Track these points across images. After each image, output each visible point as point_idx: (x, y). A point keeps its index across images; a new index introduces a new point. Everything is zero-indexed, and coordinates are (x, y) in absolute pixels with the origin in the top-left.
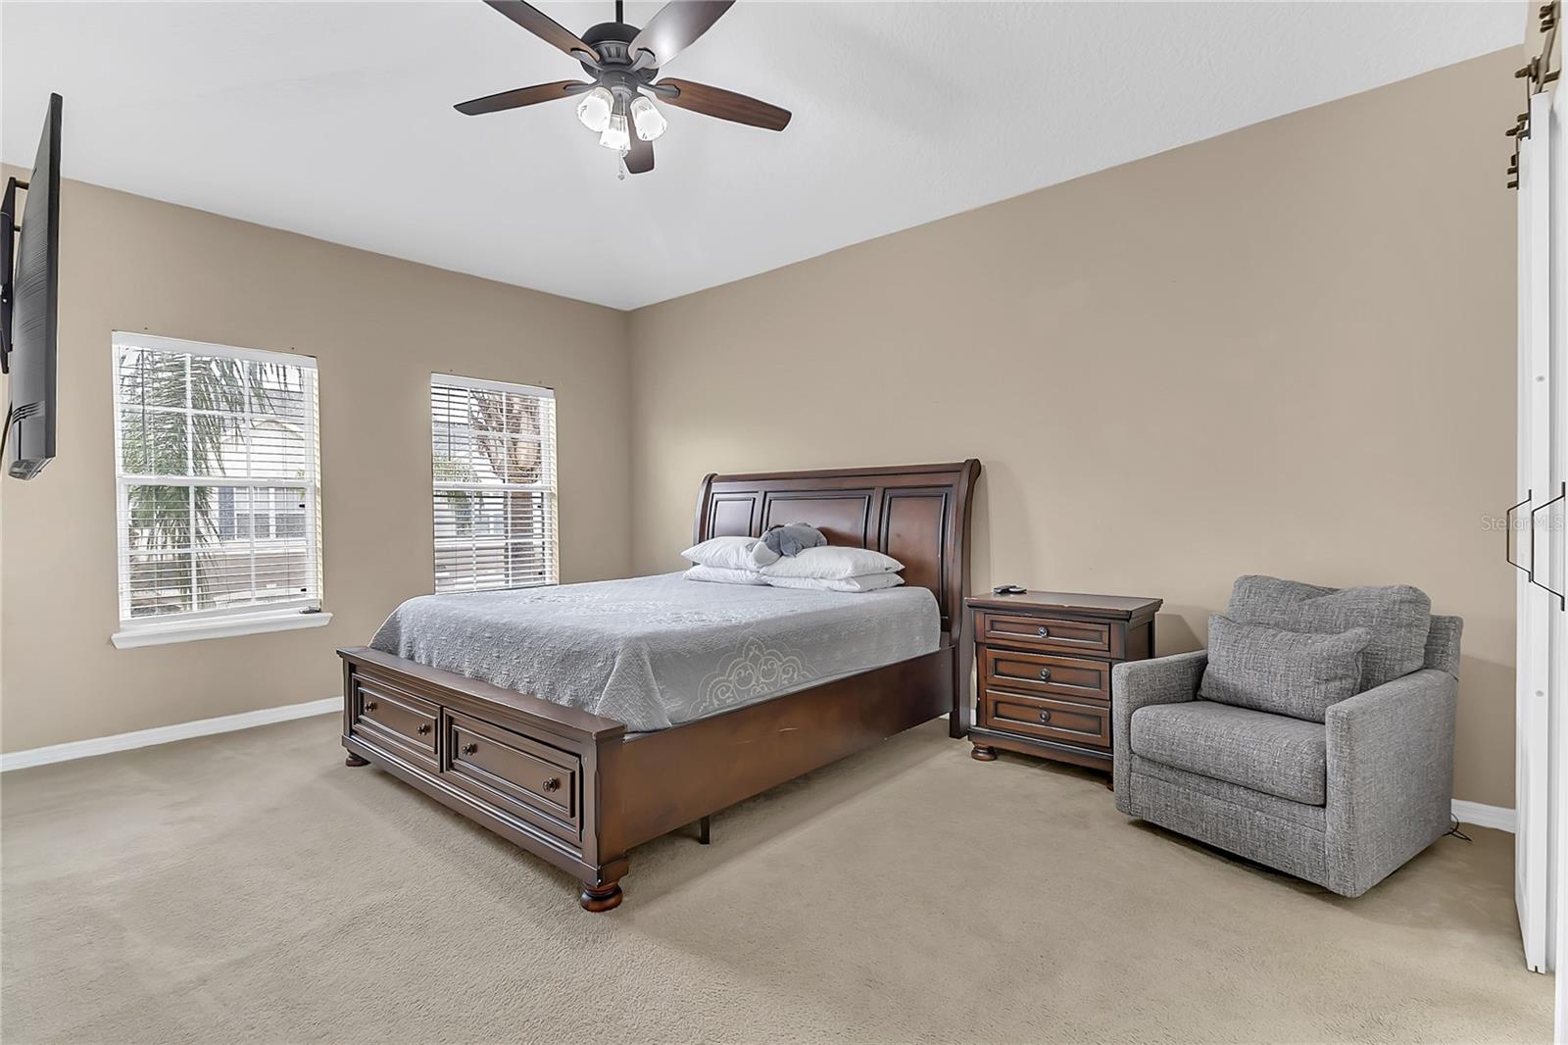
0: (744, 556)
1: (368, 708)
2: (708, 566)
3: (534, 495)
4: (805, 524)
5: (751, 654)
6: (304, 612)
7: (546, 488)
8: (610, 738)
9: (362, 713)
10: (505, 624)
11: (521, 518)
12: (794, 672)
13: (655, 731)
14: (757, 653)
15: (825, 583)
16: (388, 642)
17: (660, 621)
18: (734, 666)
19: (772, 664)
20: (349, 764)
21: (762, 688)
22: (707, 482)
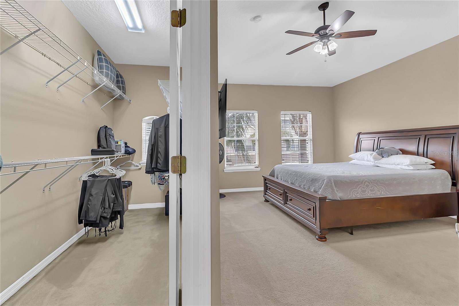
0: (370, 157)
1: (269, 189)
2: (358, 160)
3: (307, 140)
4: (393, 148)
5: (366, 184)
6: (255, 167)
7: (309, 138)
8: (322, 200)
9: (267, 190)
10: (298, 171)
11: (303, 146)
12: (382, 191)
13: (335, 200)
14: (368, 184)
15: (399, 166)
16: (272, 174)
17: (338, 173)
18: (360, 187)
19: (374, 188)
20: (265, 201)
21: (370, 194)
22: (358, 135)
